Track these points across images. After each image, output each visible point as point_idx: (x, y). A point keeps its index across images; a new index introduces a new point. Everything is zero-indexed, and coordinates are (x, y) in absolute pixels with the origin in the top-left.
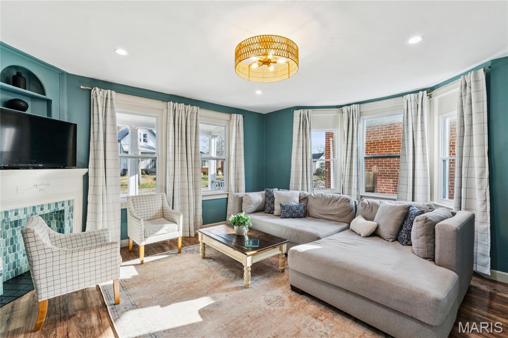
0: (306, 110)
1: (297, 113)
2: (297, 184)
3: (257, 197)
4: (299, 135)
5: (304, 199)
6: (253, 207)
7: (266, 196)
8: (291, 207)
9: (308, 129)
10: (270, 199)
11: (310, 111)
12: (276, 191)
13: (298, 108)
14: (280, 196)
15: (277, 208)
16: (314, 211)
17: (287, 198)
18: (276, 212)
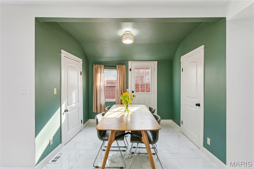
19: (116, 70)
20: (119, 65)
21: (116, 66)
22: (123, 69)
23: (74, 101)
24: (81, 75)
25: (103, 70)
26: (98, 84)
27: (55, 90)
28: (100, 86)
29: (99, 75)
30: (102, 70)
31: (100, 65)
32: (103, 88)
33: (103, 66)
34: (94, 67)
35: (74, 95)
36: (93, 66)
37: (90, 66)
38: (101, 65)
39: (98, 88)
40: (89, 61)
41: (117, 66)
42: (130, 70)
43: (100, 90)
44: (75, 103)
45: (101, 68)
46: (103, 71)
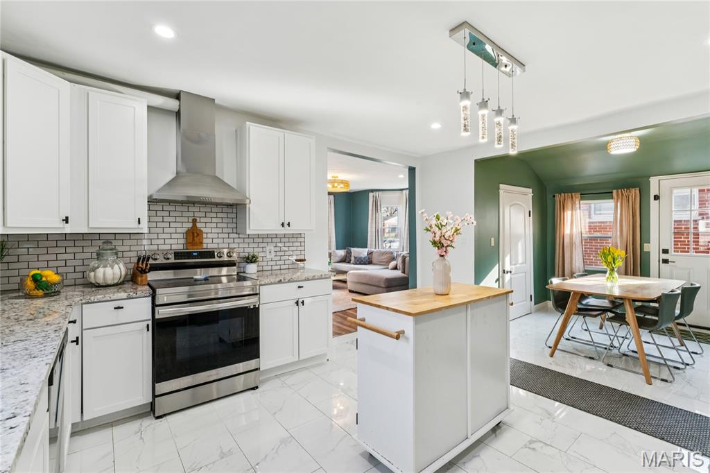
0: (377, 193)
1: (371, 195)
2: (371, 245)
3: (342, 253)
4: (373, 210)
5: (370, 254)
6: (338, 259)
7: (347, 252)
8: (360, 258)
9: (379, 206)
10: (349, 253)
11: (380, 193)
12: (352, 249)
13: (372, 191)
14: (354, 251)
15: (353, 258)
16: (374, 260)
17: (360, 253)
18: (351, 262)
19: (613, 200)
20: (619, 191)
21: (612, 192)
22: (630, 197)
23: (520, 260)
24: (530, 216)
25: (577, 202)
26: (567, 231)
27: (493, 239)
28: (571, 236)
29: (568, 214)
30: (575, 203)
31: (570, 194)
32: (577, 241)
33: (578, 195)
34: (557, 198)
35: (520, 246)
36: (554, 196)
37: (549, 196)
38: (573, 194)
39: (567, 241)
40: (546, 188)
41: (615, 191)
42: (657, 198)
43: (572, 244)
44: (521, 264)
45: (574, 198)
46: (578, 206)
